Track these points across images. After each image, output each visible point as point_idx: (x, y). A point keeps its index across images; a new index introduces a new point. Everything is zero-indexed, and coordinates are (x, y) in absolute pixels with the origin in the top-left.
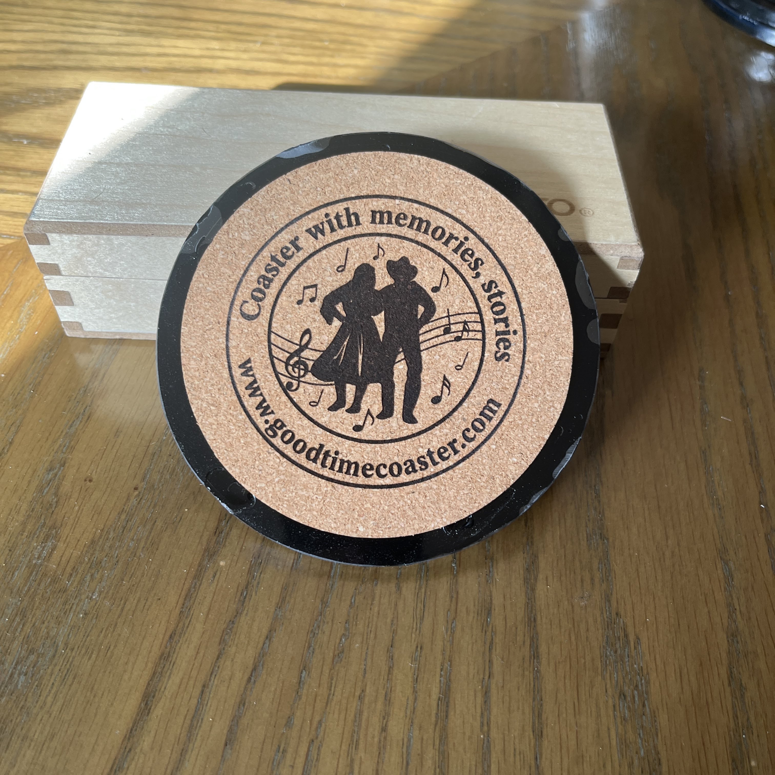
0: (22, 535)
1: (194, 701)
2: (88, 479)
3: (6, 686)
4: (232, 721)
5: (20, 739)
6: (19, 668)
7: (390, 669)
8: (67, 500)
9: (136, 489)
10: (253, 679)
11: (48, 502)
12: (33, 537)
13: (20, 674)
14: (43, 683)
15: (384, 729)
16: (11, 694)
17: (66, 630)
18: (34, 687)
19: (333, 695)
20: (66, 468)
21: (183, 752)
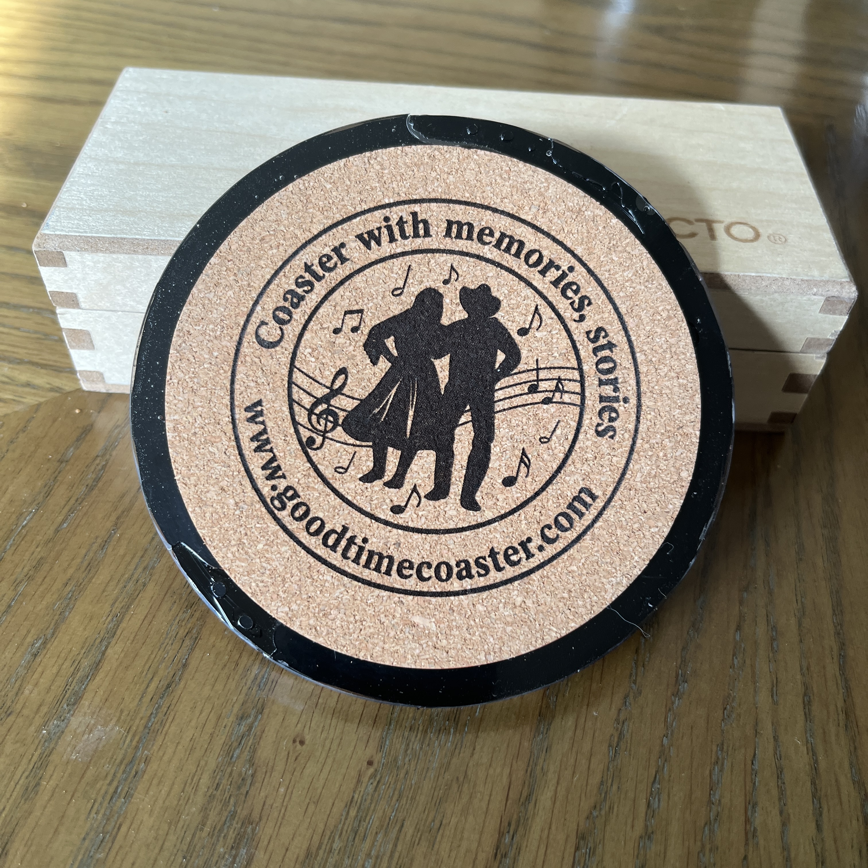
0: (202, 830)
2: (298, 740)
8: (268, 774)
9: (370, 763)
11: (240, 774)
12: (219, 836)
20: (265, 716)
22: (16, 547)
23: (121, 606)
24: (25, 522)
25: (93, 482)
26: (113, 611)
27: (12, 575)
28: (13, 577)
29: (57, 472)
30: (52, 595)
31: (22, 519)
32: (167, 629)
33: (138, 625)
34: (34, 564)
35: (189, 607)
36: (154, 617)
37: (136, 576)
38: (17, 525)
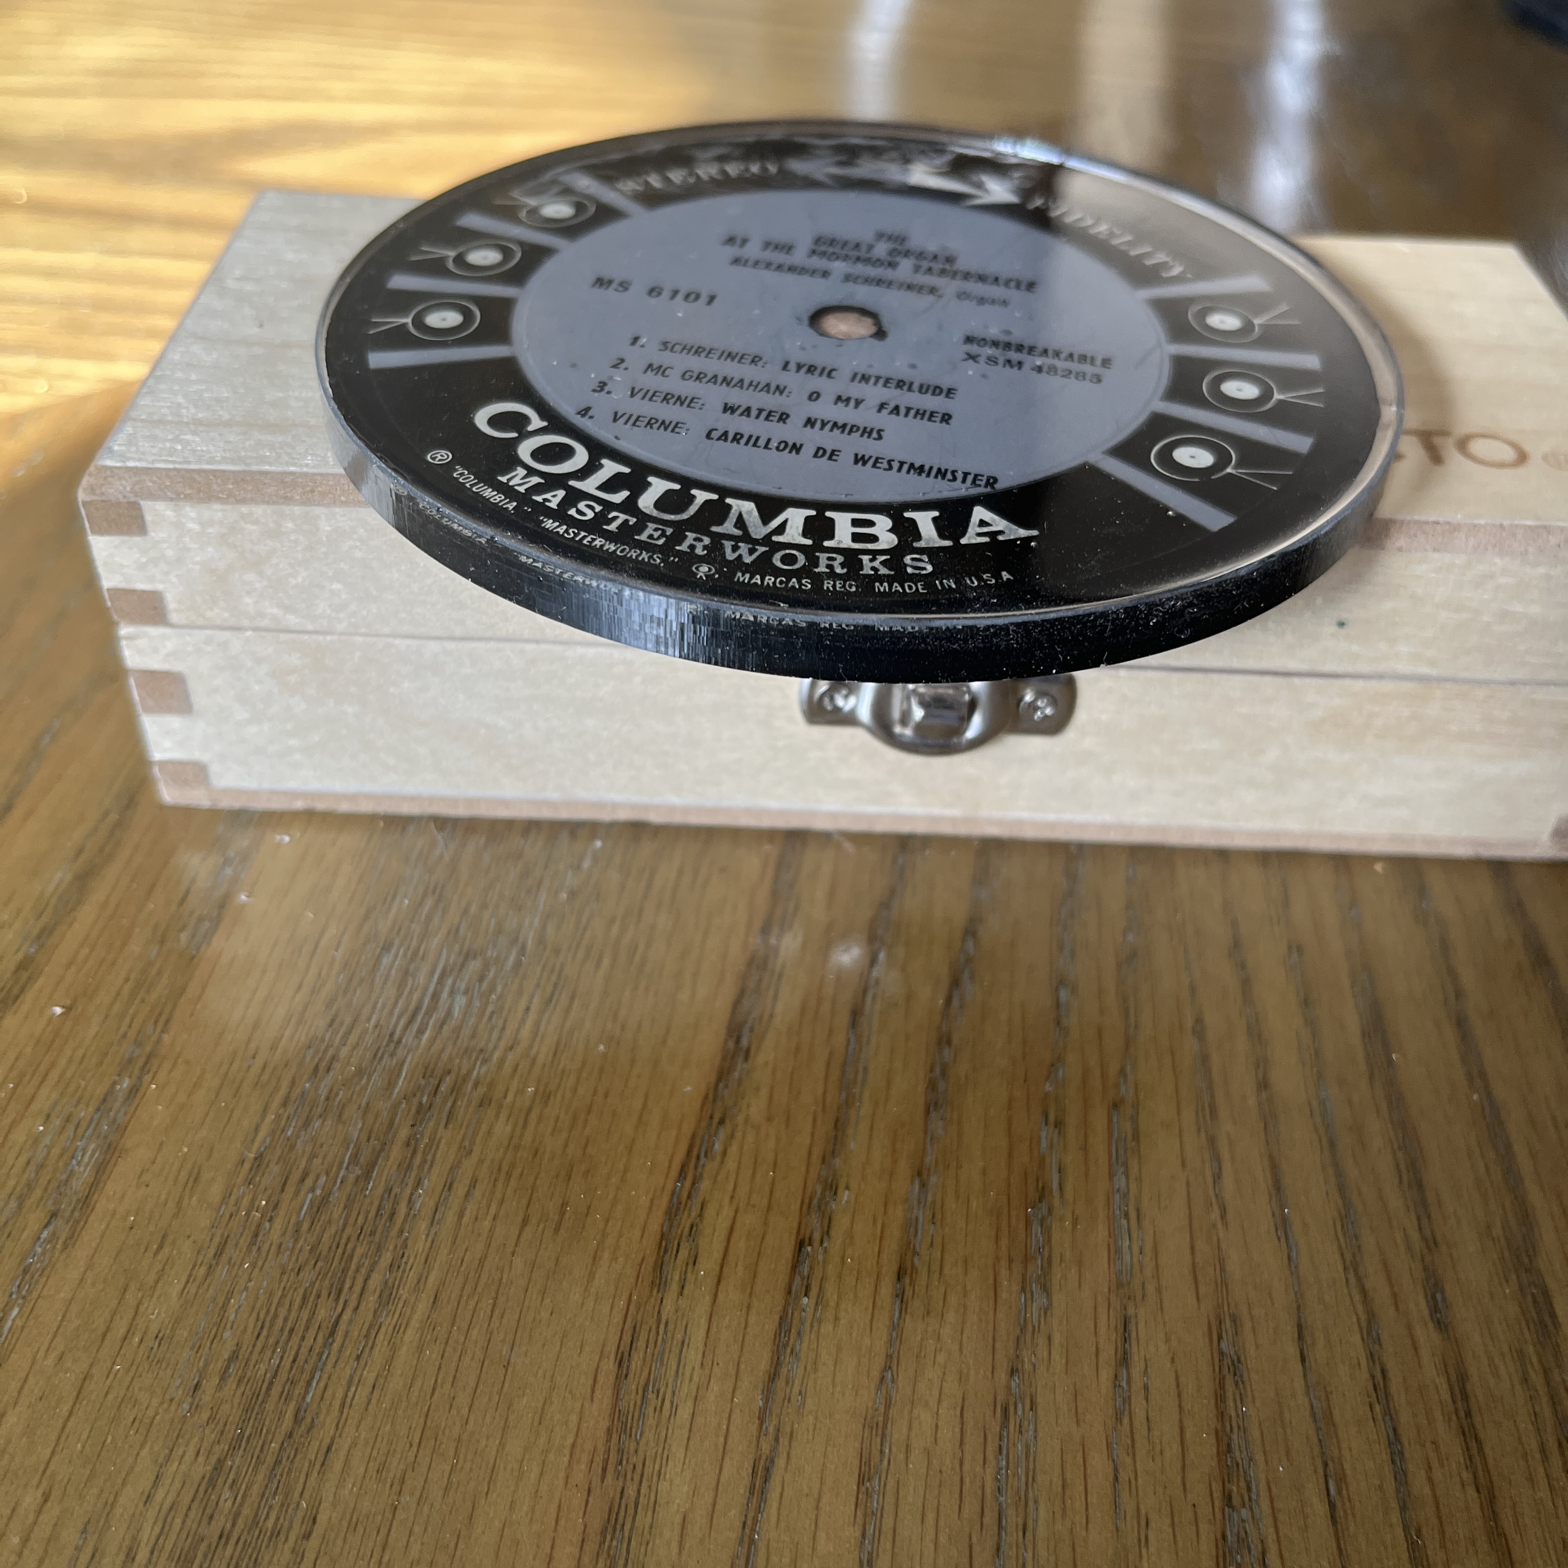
1: (840, 1039)
3: (426, 1014)
4: (932, 1070)
5: (474, 1103)
6: (450, 982)
7: (1246, 984)
10: (956, 1002)
13: (452, 993)
14: (507, 1007)
15: (1263, 1085)
16: (441, 1027)
17: (537, 920)
18: (488, 1013)
19: (1136, 1026)
21: (839, 1125)
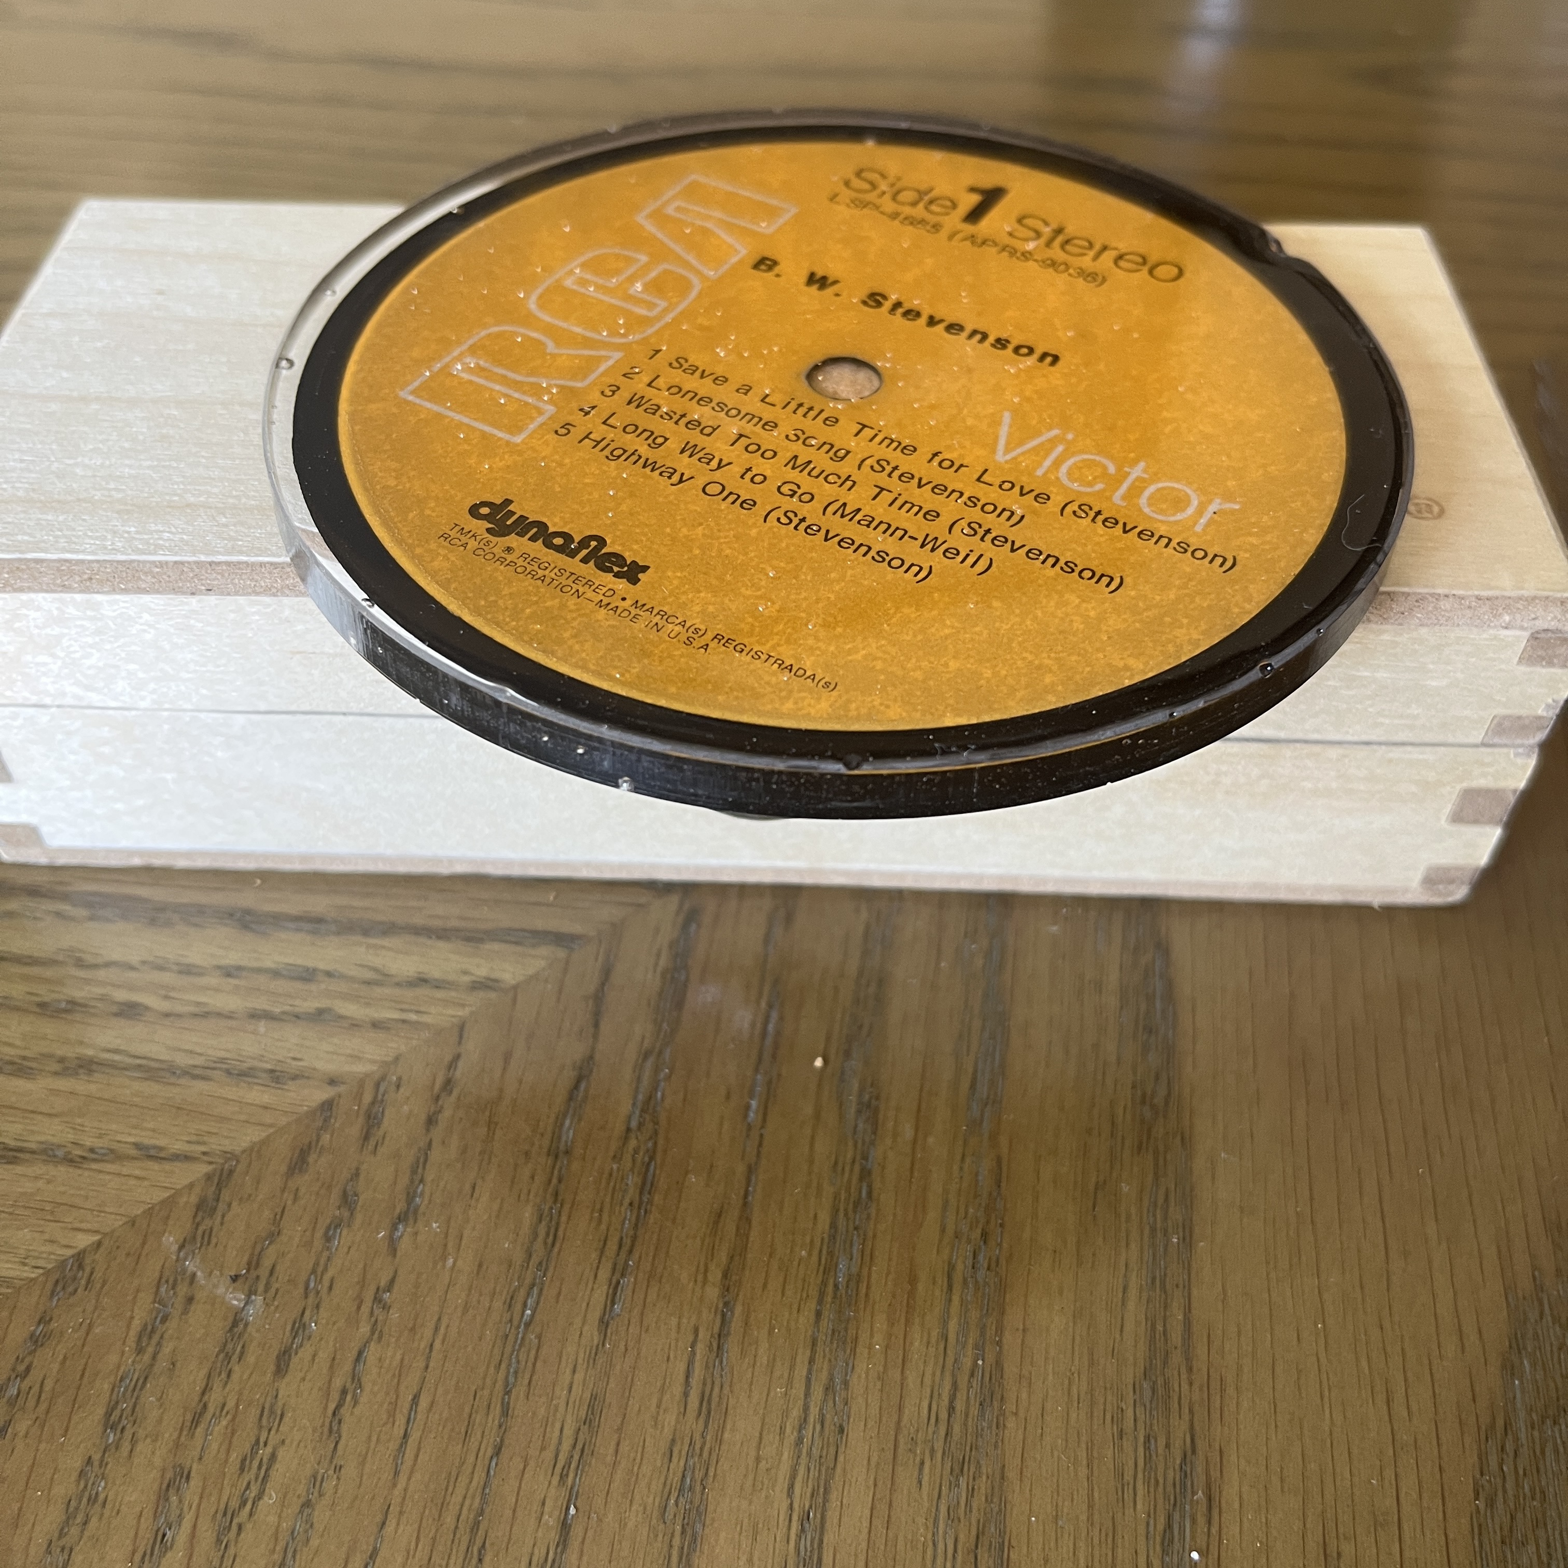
22: (527, 1376)
23: (810, 1490)
24: (529, 1312)
25: (641, 1193)
26: (796, 1506)
27: (543, 1449)
28: (549, 1455)
29: (555, 1181)
30: (649, 1486)
31: (518, 1307)
32: (930, 1536)
33: (865, 1531)
34: (583, 1414)
35: (957, 1470)
36: (890, 1505)
37: (814, 1411)
38: (511, 1321)
